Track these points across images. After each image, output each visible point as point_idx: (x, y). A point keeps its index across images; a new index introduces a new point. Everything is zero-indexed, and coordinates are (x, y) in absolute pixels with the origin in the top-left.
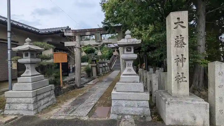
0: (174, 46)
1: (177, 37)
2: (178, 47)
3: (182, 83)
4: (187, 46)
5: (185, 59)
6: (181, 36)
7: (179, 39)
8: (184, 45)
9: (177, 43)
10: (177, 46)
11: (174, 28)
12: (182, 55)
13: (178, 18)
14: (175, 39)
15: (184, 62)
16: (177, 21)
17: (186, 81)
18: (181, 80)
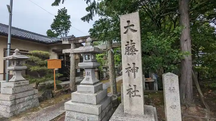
0: (125, 53)
1: (128, 42)
2: (129, 54)
3: (135, 97)
4: (139, 54)
5: (138, 68)
6: (132, 41)
7: (130, 45)
8: (135, 52)
9: (127, 49)
10: (127, 53)
11: (124, 33)
12: (134, 64)
13: (128, 22)
14: (126, 45)
15: (136, 72)
16: (126, 24)
17: (140, 96)
18: (134, 94)
